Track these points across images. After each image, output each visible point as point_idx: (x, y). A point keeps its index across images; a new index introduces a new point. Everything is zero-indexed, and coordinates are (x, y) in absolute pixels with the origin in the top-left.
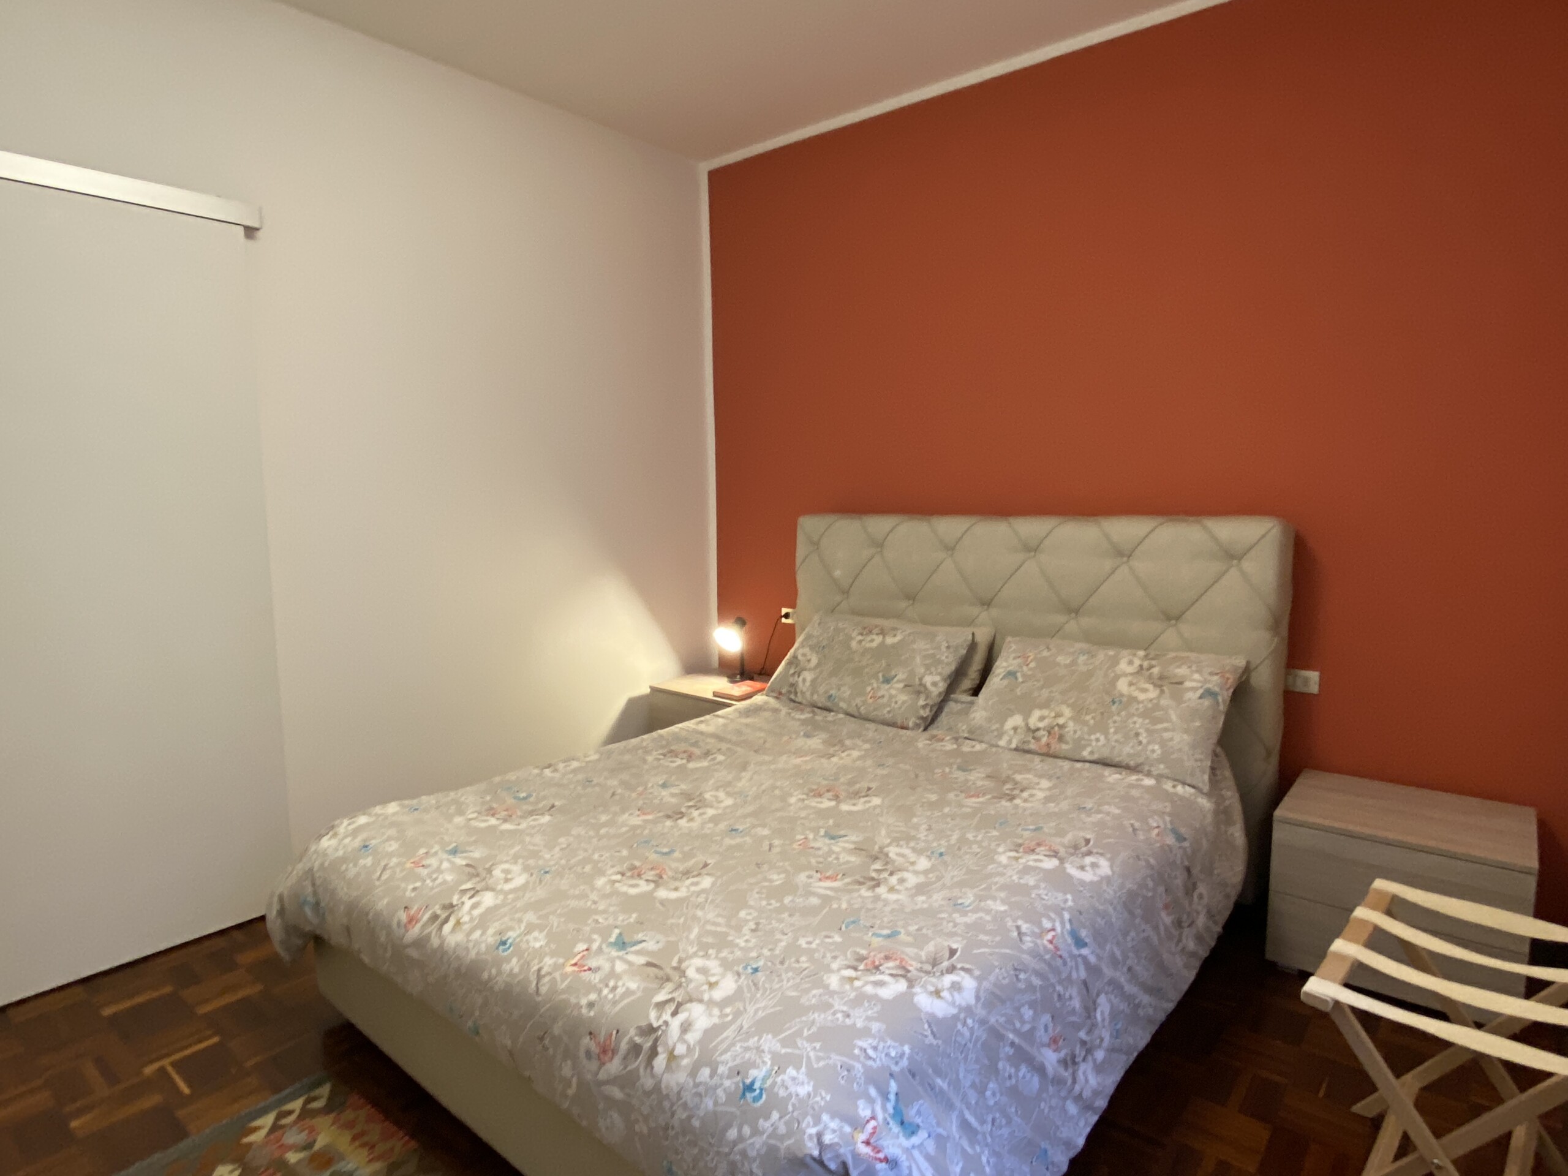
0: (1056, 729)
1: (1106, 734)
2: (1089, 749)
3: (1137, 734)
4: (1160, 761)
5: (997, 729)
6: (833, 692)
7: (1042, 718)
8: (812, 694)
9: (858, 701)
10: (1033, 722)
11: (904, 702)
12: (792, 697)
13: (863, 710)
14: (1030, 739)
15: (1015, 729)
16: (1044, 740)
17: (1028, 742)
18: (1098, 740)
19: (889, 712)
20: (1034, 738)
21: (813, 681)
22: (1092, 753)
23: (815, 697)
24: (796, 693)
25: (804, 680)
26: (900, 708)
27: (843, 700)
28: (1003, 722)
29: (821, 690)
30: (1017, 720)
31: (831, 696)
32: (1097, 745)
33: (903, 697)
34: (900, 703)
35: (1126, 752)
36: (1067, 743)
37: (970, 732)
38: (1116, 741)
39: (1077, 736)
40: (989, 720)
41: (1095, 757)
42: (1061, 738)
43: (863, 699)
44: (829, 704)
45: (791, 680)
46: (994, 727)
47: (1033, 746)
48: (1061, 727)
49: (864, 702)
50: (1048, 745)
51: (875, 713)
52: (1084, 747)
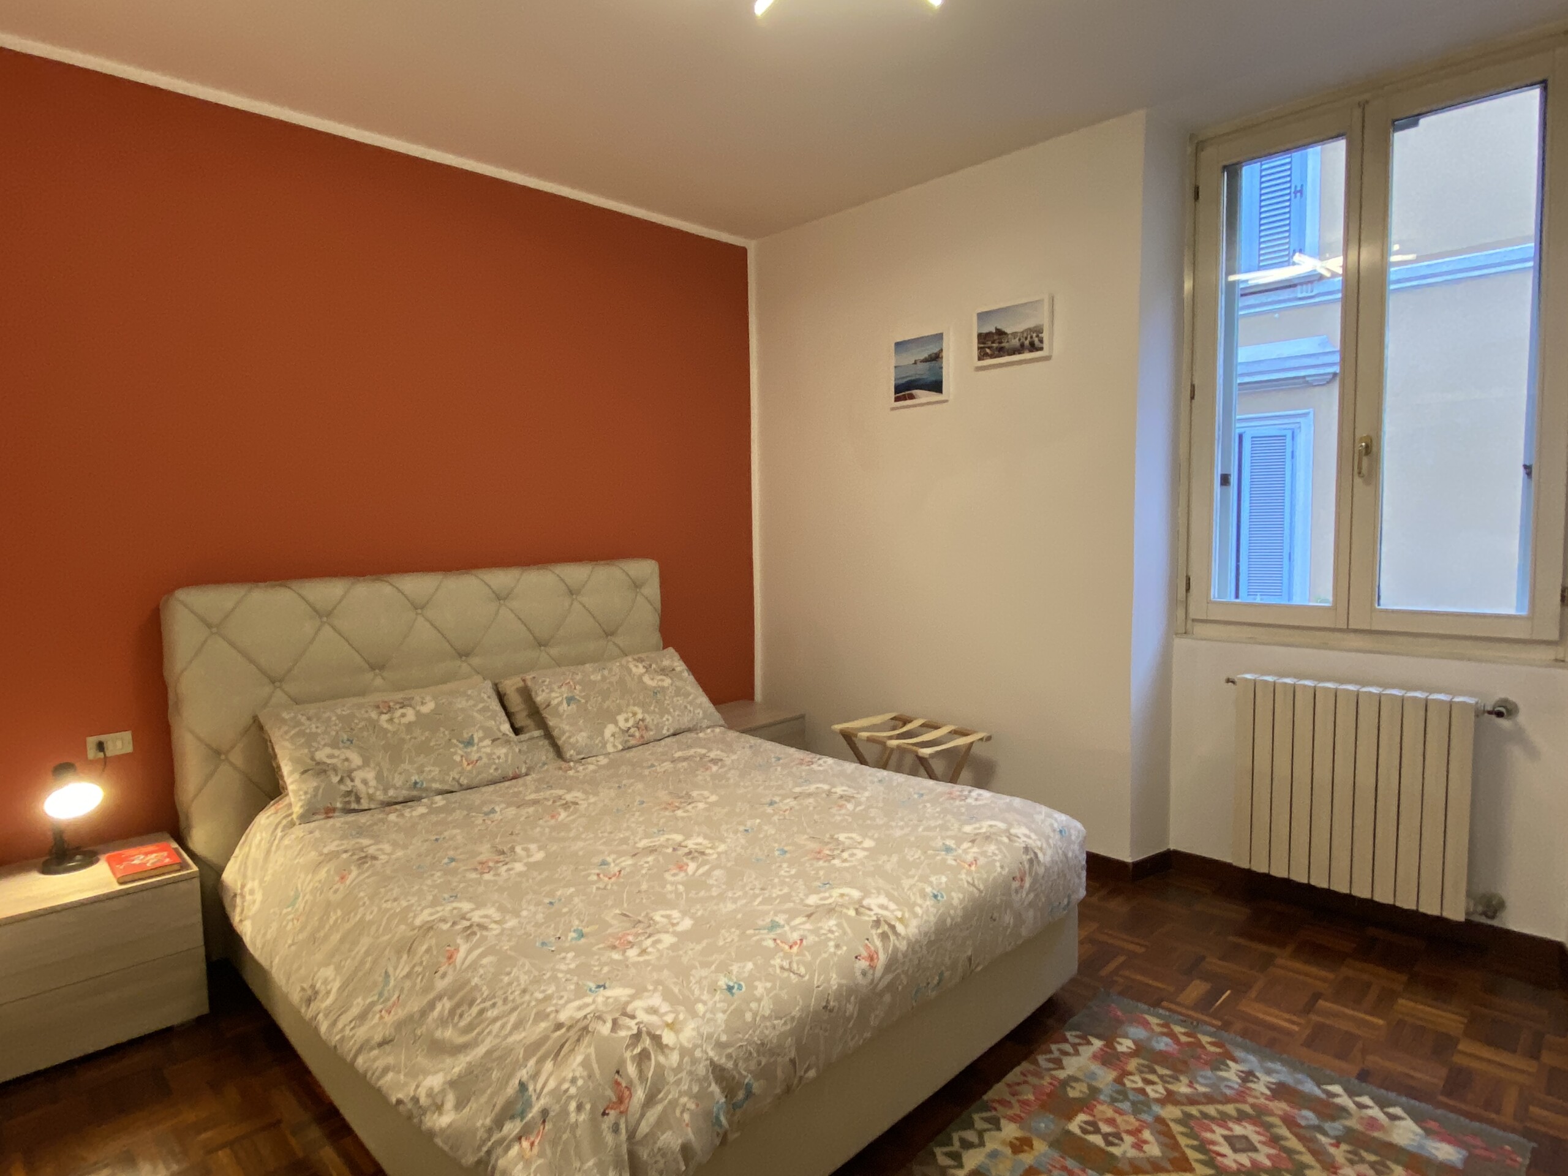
0: (641, 723)
1: (669, 713)
2: (666, 728)
3: (686, 707)
4: (704, 718)
5: (600, 742)
6: (415, 778)
7: (627, 720)
8: (385, 791)
9: (454, 774)
10: (622, 724)
11: (506, 755)
12: (354, 806)
13: (464, 781)
14: (627, 738)
15: (613, 735)
16: (637, 734)
17: (627, 741)
18: (668, 720)
20: (629, 736)
21: (379, 777)
22: (668, 730)
23: (391, 793)
24: (358, 800)
25: (365, 782)
27: (433, 780)
28: (602, 734)
29: (398, 781)
30: (610, 729)
31: (416, 783)
32: (669, 723)
33: (502, 751)
35: (685, 721)
36: (651, 730)
37: (578, 753)
38: (678, 715)
39: (655, 722)
40: (590, 737)
41: (672, 731)
42: (647, 728)
43: (460, 768)
44: (415, 793)
46: (597, 742)
47: (633, 742)
48: (643, 720)
49: (461, 773)
50: (642, 737)
52: (662, 728)
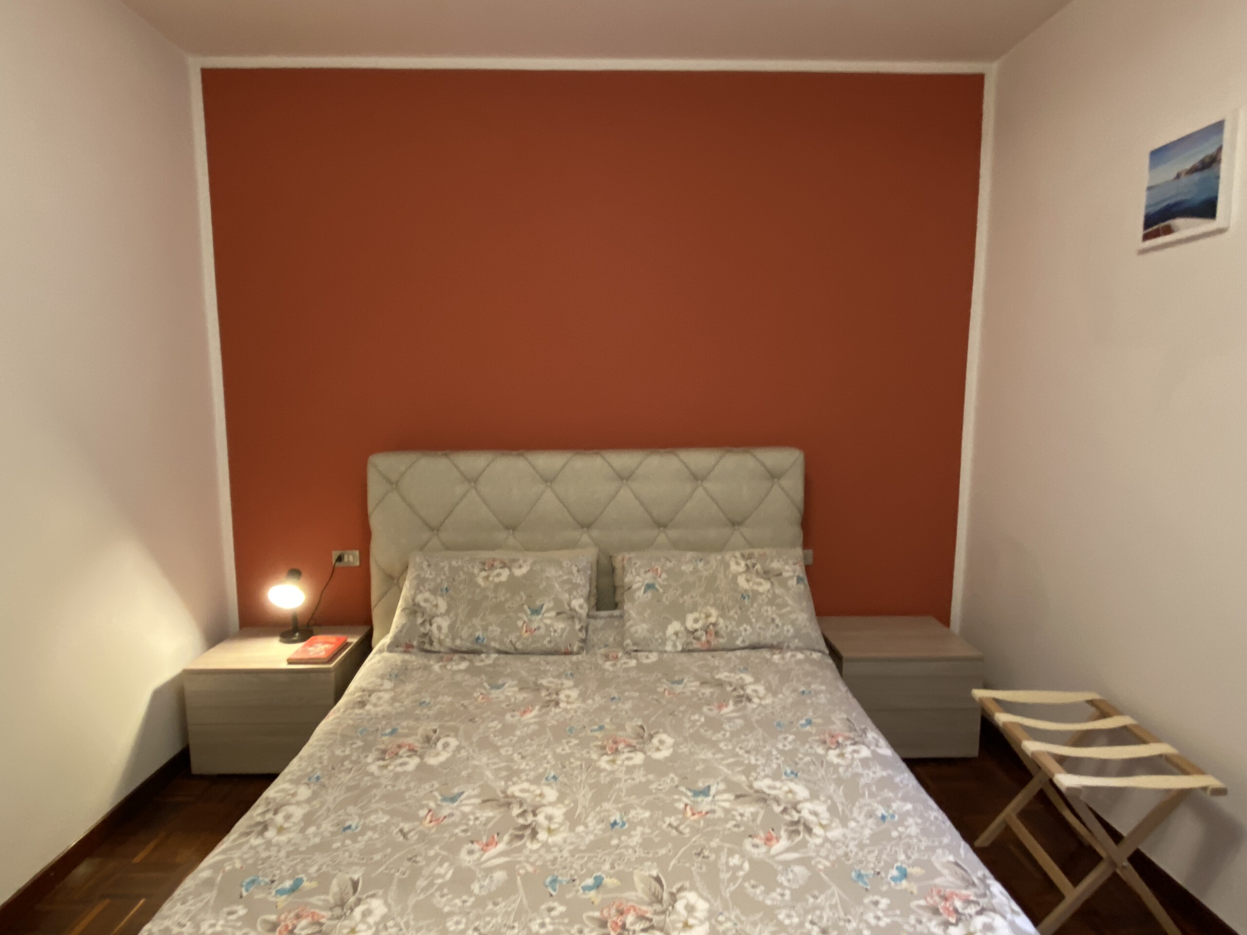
0: (711, 627)
1: (751, 624)
2: (740, 639)
3: (773, 620)
4: (794, 637)
5: (660, 637)
6: (479, 633)
7: (696, 621)
8: (453, 639)
9: (513, 637)
10: (690, 624)
11: (563, 630)
12: (427, 647)
13: (519, 645)
14: (691, 639)
15: (676, 634)
16: (704, 638)
17: (691, 643)
18: (745, 630)
19: (550, 642)
20: (694, 638)
21: (451, 627)
22: (743, 641)
23: (458, 642)
24: (431, 643)
25: (439, 628)
26: (561, 636)
27: (494, 639)
28: (664, 628)
29: (465, 633)
30: (674, 626)
31: (478, 638)
32: (746, 633)
33: (560, 626)
34: (559, 631)
35: (768, 635)
36: (722, 637)
37: (635, 644)
38: (760, 628)
39: (729, 630)
40: (651, 631)
41: (747, 644)
42: (717, 634)
43: (518, 634)
44: (477, 647)
45: (422, 630)
46: (657, 636)
47: (696, 645)
48: (715, 625)
49: (519, 638)
50: (708, 642)
51: (534, 646)
52: (737, 638)
